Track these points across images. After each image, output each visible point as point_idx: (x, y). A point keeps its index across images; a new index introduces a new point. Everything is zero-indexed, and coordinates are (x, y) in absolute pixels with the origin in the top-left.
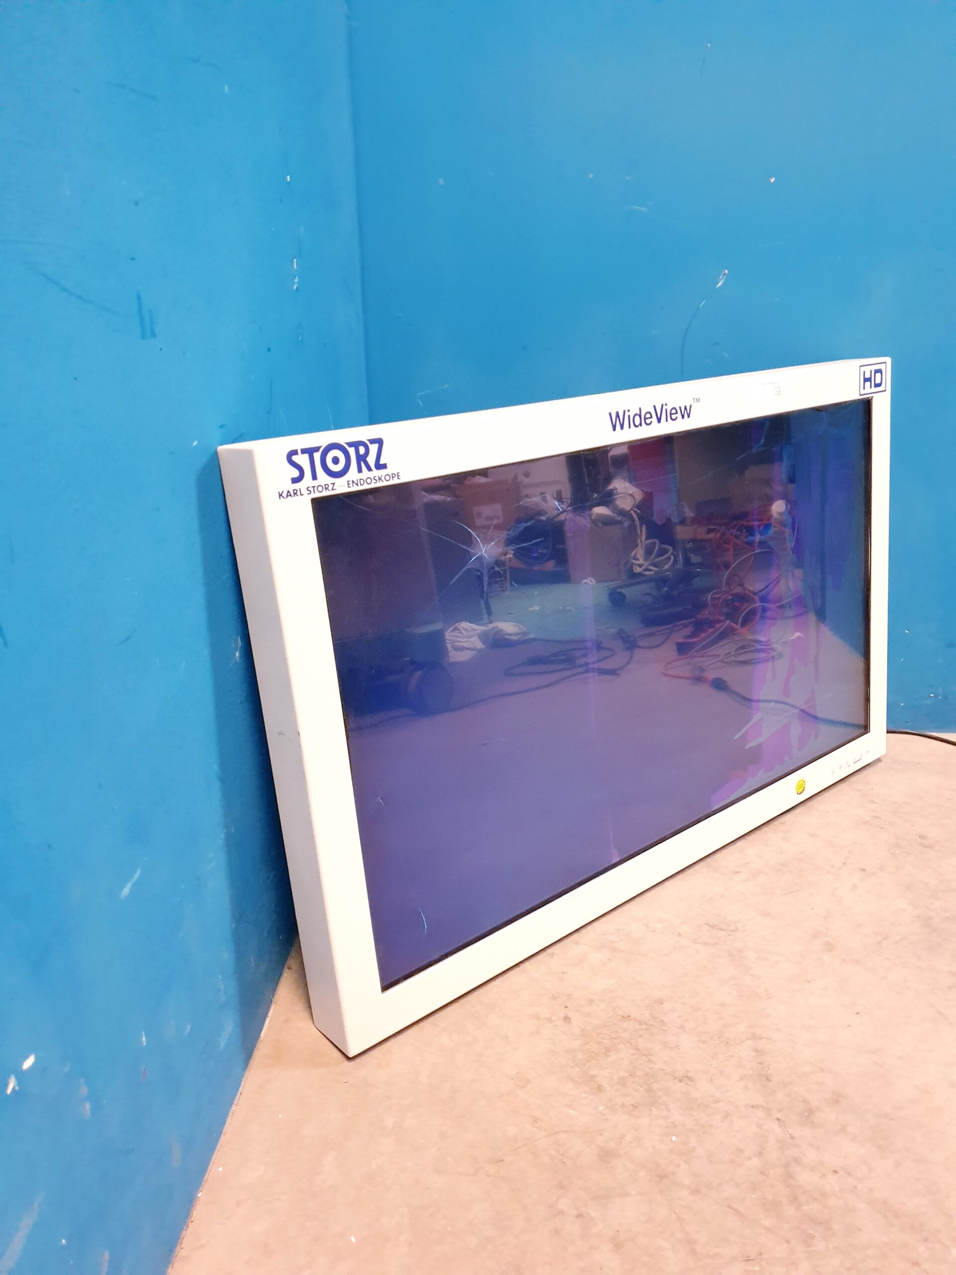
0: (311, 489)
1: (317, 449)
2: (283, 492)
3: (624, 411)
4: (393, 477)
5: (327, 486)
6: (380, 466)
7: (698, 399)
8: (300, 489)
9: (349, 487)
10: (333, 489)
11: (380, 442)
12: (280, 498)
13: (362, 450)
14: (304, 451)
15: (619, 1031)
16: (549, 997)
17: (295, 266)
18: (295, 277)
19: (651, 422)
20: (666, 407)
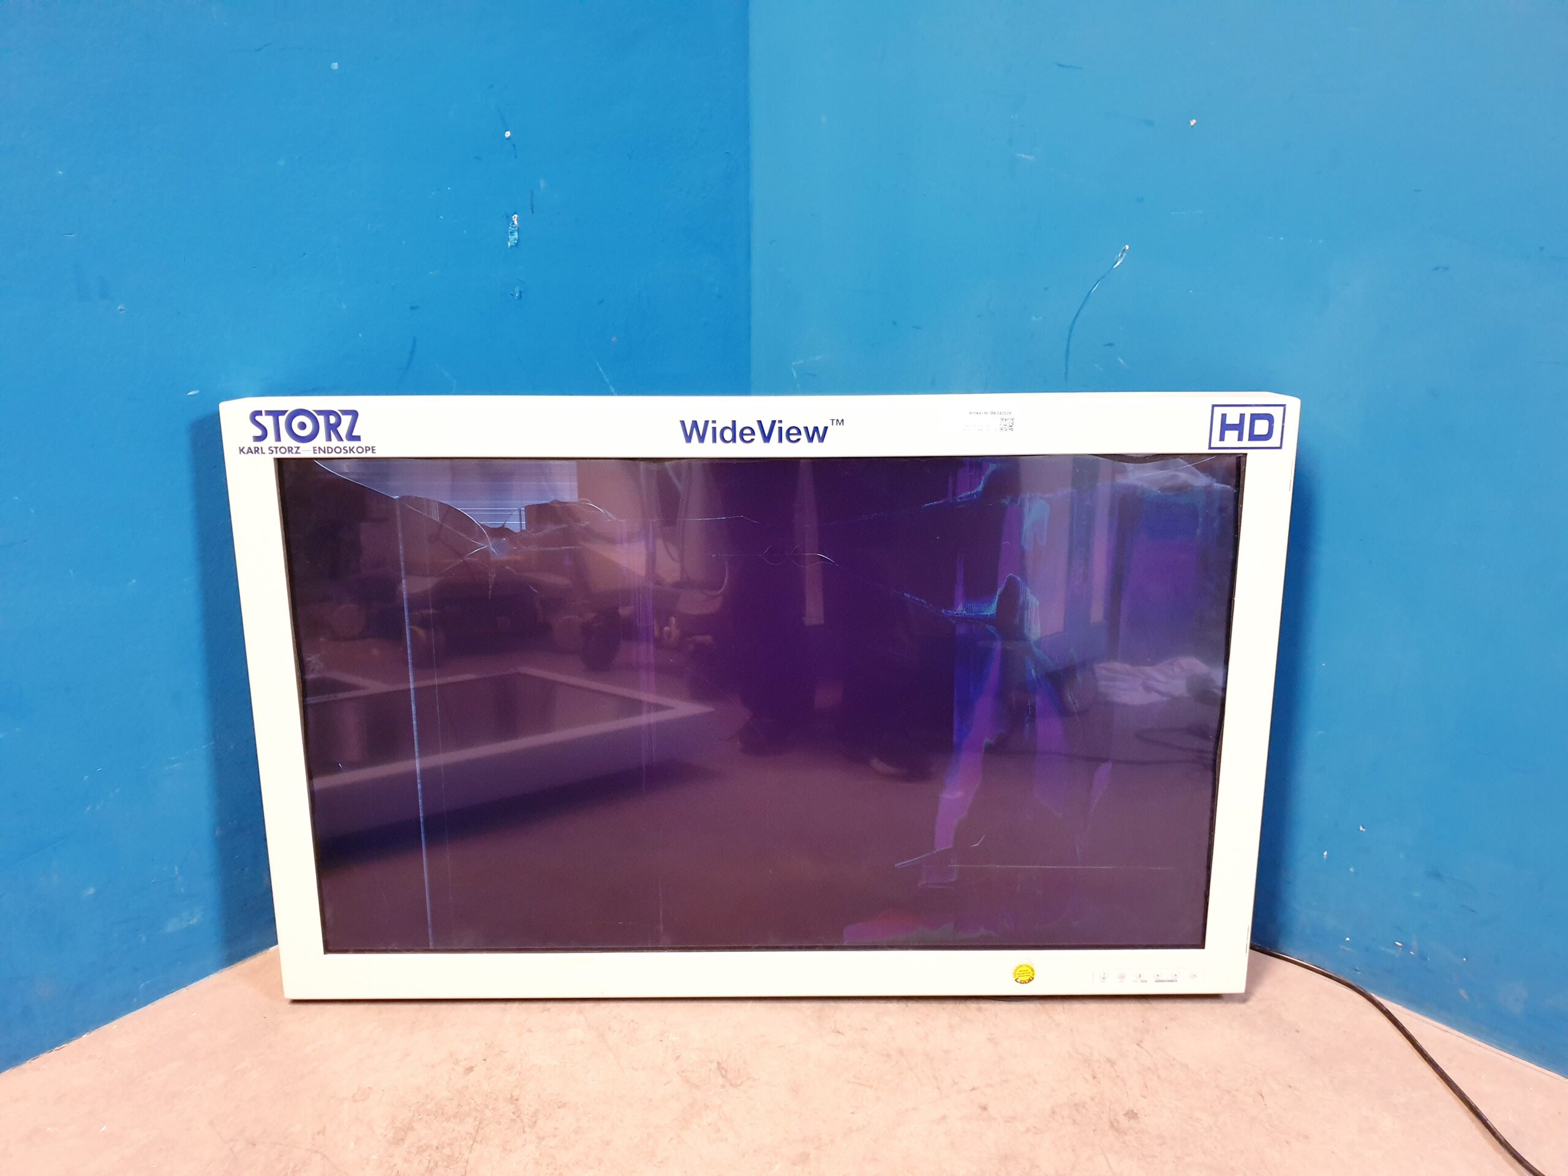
0: (274, 450)
1: (283, 413)
2: (244, 448)
3: (707, 422)
4: (366, 450)
5: (290, 449)
6: (351, 437)
7: (840, 421)
8: (262, 448)
9: (314, 453)
10: (296, 453)
11: (354, 414)
12: (240, 453)
13: (333, 420)
14: (269, 413)
15: (491, 1107)
16: (486, 1044)
17: (516, 223)
18: (512, 233)
19: (752, 440)
20: (780, 425)
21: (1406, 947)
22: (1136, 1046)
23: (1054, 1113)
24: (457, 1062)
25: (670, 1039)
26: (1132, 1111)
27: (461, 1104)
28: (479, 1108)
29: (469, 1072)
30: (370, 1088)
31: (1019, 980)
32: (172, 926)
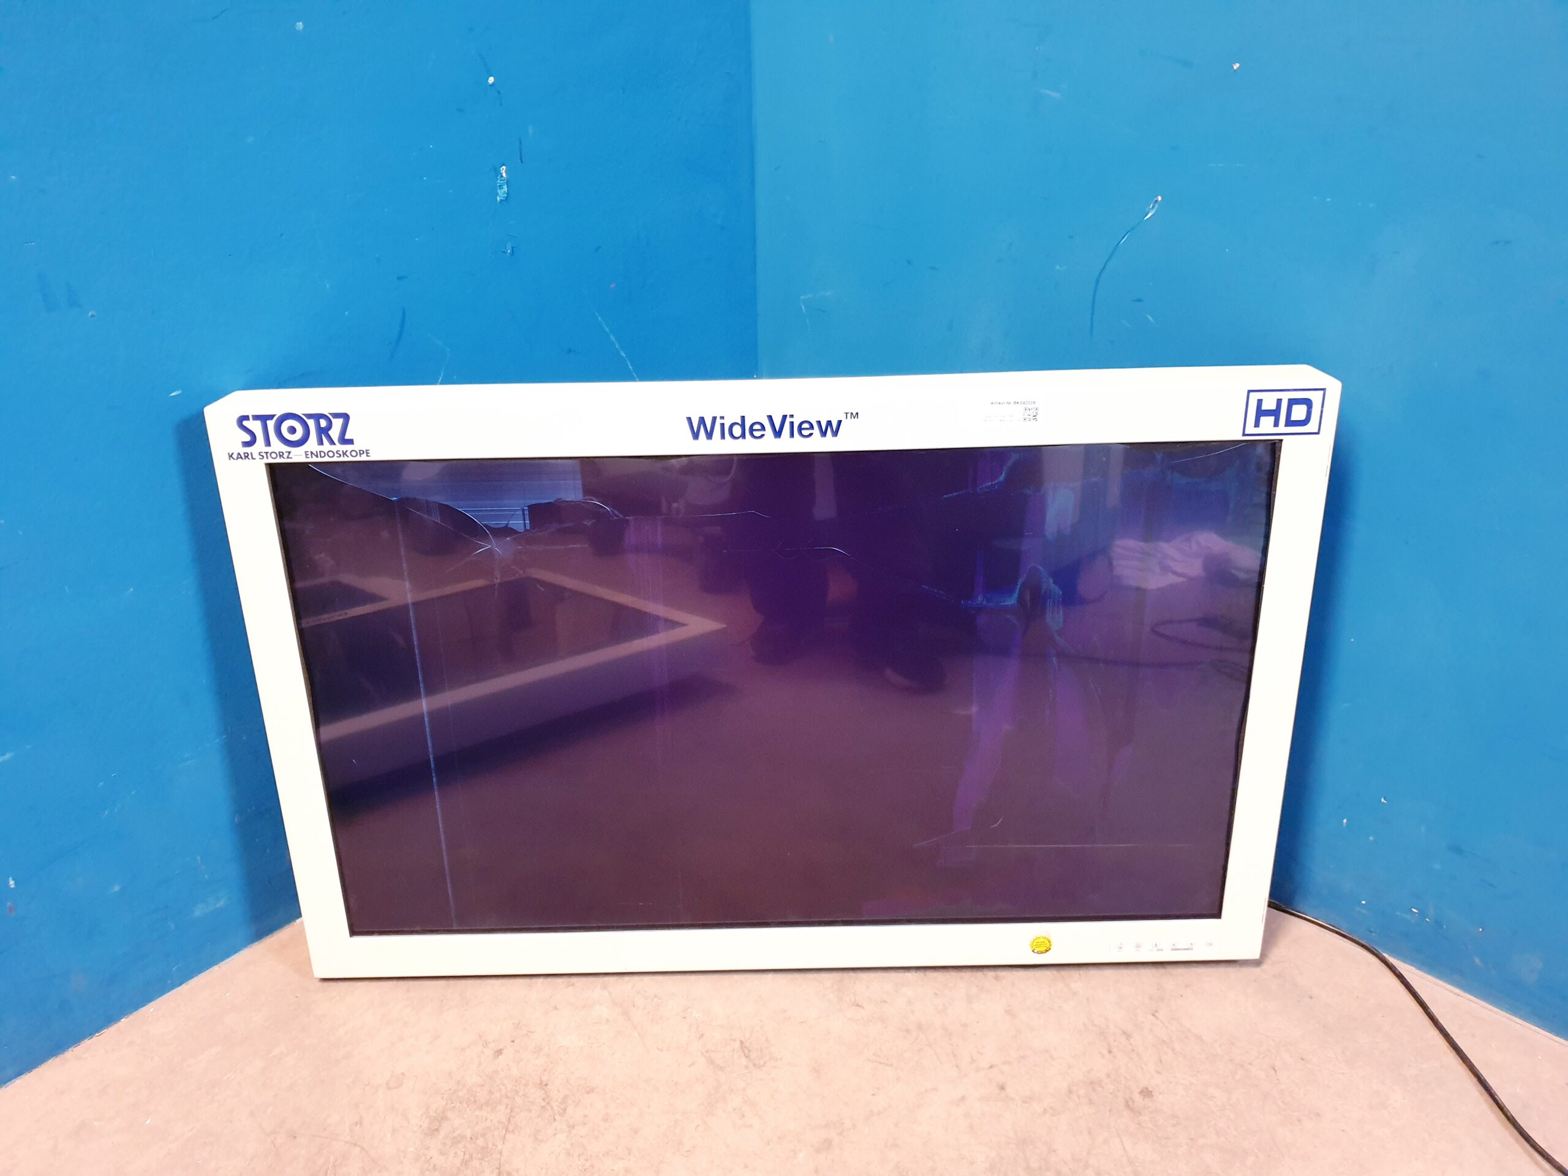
0: (265, 455)
1: (271, 417)
2: (233, 454)
3: (714, 419)
4: (360, 454)
5: (281, 454)
6: (344, 441)
7: (854, 415)
8: (251, 453)
9: (307, 457)
10: (288, 457)
11: (346, 417)
12: (231, 459)
13: (323, 423)
14: (256, 418)
15: (521, 1093)
16: (514, 1024)
17: (504, 175)
18: (501, 187)
19: (763, 436)
20: (792, 420)
21: (1422, 914)
22: (1151, 1016)
23: (1070, 1092)
24: (486, 1044)
25: (693, 1016)
26: (1147, 1089)
27: (492, 1091)
28: (509, 1095)
29: (498, 1056)
30: (403, 1074)
31: (1036, 951)
32: (199, 911)
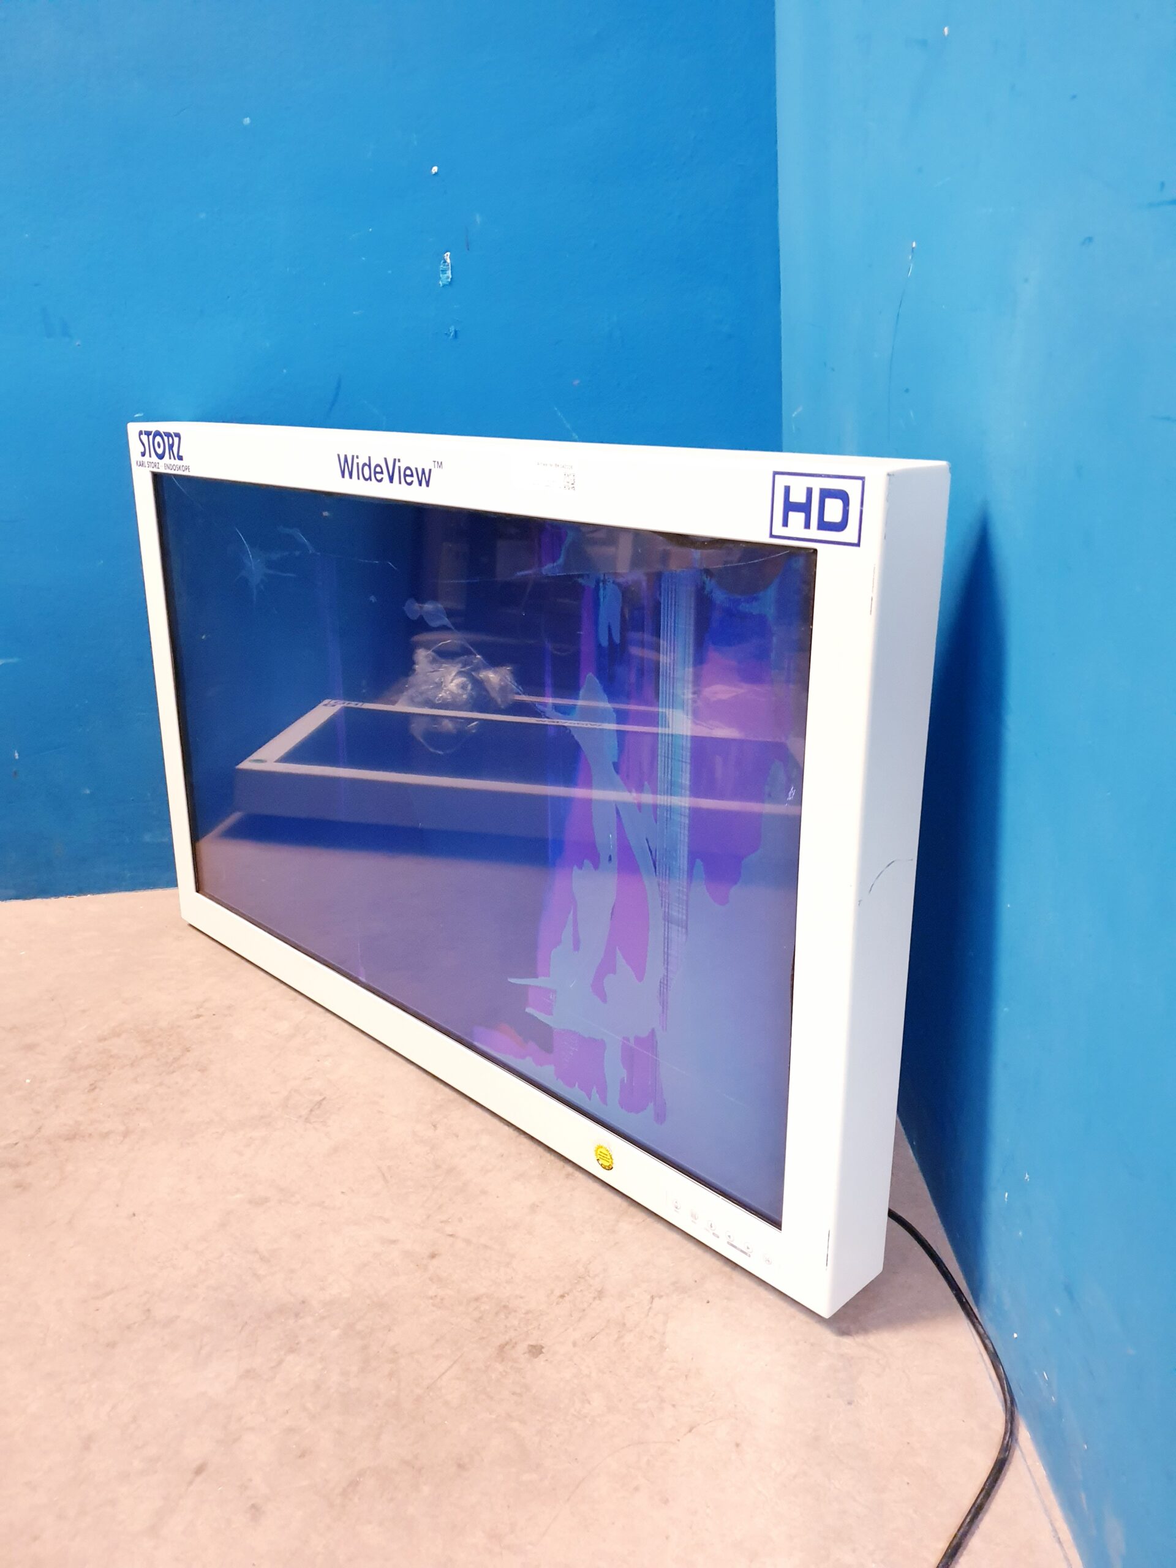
1: (151, 434)
3: (353, 458)
6: (179, 457)
11: (180, 437)
13: (171, 441)
14: (146, 433)
16: (231, 1005)
17: (448, 261)
18: (444, 271)
19: (382, 479)
20: (399, 464)
21: (1050, 1386)
24: (200, 1008)
25: (325, 1063)
26: (542, 1348)
27: (162, 1036)
28: (165, 1044)
29: (195, 1018)
30: (142, 998)
31: (600, 1162)
